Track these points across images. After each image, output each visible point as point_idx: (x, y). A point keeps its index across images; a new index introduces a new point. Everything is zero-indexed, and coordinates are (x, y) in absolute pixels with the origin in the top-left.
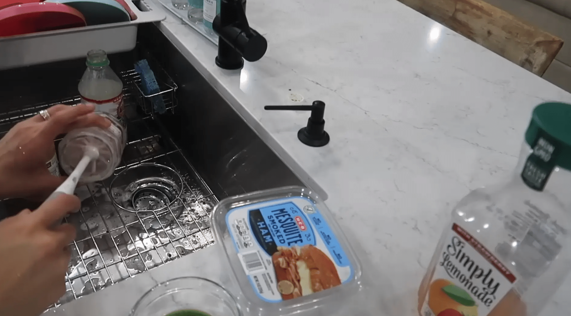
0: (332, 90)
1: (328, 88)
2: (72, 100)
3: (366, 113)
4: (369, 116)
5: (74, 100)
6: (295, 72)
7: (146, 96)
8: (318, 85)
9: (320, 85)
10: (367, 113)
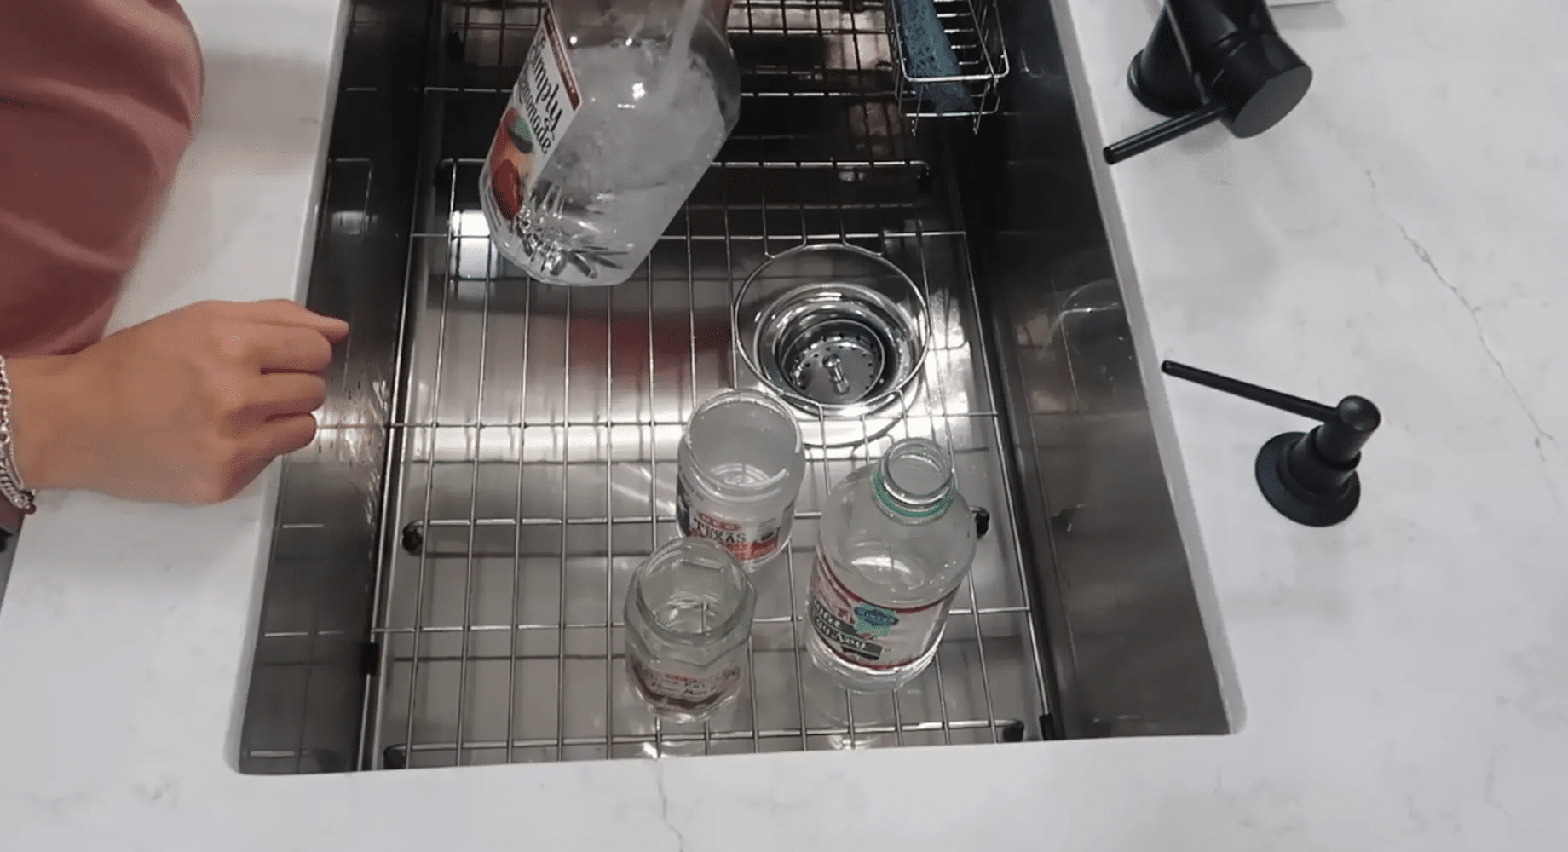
0: (1466, 303)
1: (1454, 290)
2: (752, 94)
3: (1537, 443)
4: (1543, 459)
5: (756, 94)
6: (1374, 186)
7: (910, 79)
8: (1427, 266)
9: (1435, 269)
10: (1544, 442)
